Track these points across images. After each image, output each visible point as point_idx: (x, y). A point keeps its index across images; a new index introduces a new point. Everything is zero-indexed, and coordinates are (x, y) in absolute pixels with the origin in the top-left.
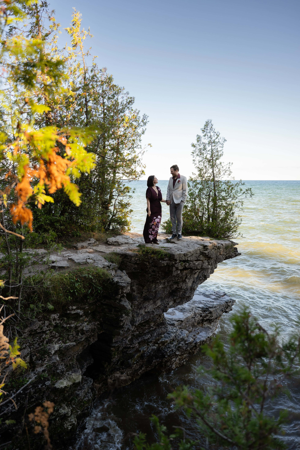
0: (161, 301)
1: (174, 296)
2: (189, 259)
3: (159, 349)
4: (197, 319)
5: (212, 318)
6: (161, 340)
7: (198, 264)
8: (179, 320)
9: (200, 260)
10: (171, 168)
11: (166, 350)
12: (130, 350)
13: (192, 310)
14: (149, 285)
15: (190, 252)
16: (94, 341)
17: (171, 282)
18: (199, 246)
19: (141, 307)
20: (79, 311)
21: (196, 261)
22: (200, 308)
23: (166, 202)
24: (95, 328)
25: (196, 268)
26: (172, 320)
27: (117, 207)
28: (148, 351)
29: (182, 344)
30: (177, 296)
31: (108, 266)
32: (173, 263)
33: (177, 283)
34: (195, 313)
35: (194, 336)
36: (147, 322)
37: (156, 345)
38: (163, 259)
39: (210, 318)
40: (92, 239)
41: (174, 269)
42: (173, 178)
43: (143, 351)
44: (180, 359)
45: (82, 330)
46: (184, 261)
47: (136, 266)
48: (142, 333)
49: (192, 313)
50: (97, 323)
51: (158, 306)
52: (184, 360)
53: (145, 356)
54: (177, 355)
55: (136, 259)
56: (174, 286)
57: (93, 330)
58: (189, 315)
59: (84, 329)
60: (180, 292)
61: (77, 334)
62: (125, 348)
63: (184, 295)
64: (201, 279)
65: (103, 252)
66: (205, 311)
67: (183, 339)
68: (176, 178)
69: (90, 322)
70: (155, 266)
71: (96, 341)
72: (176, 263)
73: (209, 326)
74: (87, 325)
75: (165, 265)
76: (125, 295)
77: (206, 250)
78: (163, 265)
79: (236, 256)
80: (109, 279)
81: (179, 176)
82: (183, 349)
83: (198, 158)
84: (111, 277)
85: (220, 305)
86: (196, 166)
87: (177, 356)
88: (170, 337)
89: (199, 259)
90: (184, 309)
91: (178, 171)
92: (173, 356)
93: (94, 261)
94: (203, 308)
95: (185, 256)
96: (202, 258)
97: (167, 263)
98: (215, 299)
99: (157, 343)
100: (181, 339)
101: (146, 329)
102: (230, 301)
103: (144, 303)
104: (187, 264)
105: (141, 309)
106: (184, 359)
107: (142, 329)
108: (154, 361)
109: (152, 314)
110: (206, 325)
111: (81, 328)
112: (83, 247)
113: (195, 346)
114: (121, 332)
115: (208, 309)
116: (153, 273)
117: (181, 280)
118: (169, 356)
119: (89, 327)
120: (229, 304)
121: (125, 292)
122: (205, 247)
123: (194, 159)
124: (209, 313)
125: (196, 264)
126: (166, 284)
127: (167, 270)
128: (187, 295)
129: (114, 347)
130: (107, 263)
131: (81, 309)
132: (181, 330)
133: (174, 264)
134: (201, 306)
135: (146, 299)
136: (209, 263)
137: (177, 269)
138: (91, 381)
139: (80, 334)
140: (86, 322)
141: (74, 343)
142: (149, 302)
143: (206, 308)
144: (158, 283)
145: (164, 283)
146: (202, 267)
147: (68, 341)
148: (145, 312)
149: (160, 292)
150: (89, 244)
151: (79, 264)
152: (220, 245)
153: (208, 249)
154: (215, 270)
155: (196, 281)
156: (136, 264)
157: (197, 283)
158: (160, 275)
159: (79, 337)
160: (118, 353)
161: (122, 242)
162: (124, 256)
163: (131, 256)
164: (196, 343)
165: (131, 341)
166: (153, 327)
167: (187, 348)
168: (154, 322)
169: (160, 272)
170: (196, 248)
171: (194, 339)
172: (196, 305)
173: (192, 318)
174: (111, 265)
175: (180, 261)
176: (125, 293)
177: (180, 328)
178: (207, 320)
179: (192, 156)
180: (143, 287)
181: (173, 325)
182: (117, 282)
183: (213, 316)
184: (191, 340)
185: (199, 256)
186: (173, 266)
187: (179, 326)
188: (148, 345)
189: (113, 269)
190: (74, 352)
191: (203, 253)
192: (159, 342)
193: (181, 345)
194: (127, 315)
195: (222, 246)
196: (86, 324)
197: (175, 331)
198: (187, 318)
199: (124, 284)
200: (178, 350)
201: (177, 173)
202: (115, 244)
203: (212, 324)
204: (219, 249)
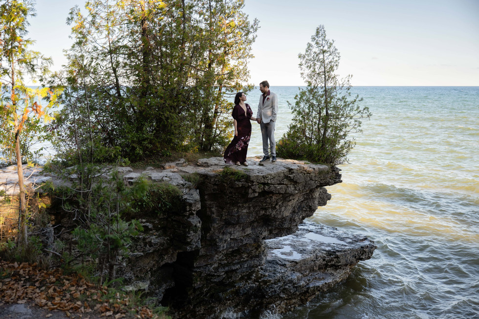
0: (252, 229)
1: (269, 225)
2: (269, 182)
3: (259, 288)
4: (318, 263)
5: (340, 264)
6: (262, 279)
7: (281, 189)
8: (293, 261)
9: (283, 184)
10: (260, 84)
11: (267, 290)
12: (215, 278)
13: (314, 252)
14: (229, 208)
15: (271, 175)
16: (172, 262)
17: (258, 207)
18: (283, 169)
19: (224, 232)
20: (148, 224)
21: (278, 184)
22: (325, 250)
23: (257, 120)
24: (164, 243)
25: (277, 192)
26: (285, 260)
27: (220, 126)
28: (245, 288)
29: (289, 286)
30: (273, 226)
31: (182, 185)
32: (250, 184)
33: (266, 209)
34: (317, 256)
35: (309, 280)
36: (238, 252)
37: (256, 283)
38: (239, 180)
39: (337, 264)
40: (181, 160)
41: (250, 191)
42: (263, 95)
43: (239, 287)
44: (286, 303)
45: (150, 242)
46: (264, 184)
47: (216, 187)
48: (231, 263)
49: (312, 255)
50: (166, 238)
51: (248, 235)
52: (293, 306)
53: (241, 293)
54: (281, 297)
55: (216, 180)
56: (261, 212)
57: (162, 245)
58: (307, 257)
59: (153, 241)
60: (275, 221)
61: (145, 246)
62: (209, 275)
63: (281, 225)
64: (304, 209)
65: (187, 172)
66: (330, 255)
67: (291, 281)
68: (265, 95)
69: (159, 236)
70: (232, 188)
71: (174, 262)
72: (253, 185)
73: (332, 272)
74: (156, 238)
75: (240, 186)
76: (195, 213)
77: (292, 174)
78: (237, 186)
79: (335, 183)
80: (178, 196)
81: (269, 93)
82: (291, 292)
83: (307, 71)
84: (181, 194)
85: (352, 250)
86: (305, 80)
87: (282, 299)
88: (274, 276)
89: (282, 182)
90: (305, 250)
91: (268, 88)
92: (277, 298)
93: (171, 179)
94: (329, 251)
95: (264, 178)
96: (286, 181)
97: (242, 184)
98: (349, 243)
99: (258, 282)
100: (289, 280)
101: (236, 259)
102: (368, 246)
103: (226, 227)
104: (267, 188)
105: (223, 233)
106: (293, 304)
107: (232, 259)
108: (252, 300)
109: (241, 242)
110: (330, 270)
111: (149, 240)
112: (170, 167)
113: (307, 292)
114: (188, 248)
115: (335, 252)
116: (230, 195)
117: (270, 206)
118: (271, 297)
119: (157, 240)
120: (365, 249)
121: (193, 209)
122: (290, 170)
123: (302, 72)
124: (335, 258)
125: (278, 187)
126: (252, 209)
127: (243, 192)
128: (286, 226)
129: (196, 272)
130: (182, 182)
131: (150, 223)
132: (293, 272)
133: (250, 186)
134: (327, 249)
135: (228, 224)
136: (295, 188)
137: (254, 191)
138: (160, 295)
139: (148, 246)
140: (155, 235)
141: (142, 254)
142: (234, 228)
143: (333, 252)
144: (240, 206)
145: (249, 208)
146: (285, 191)
147: (136, 251)
148: (231, 239)
149: (244, 217)
150: (177, 164)
151: (155, 181)
152: (311, 169)
153: (294, 172)
154: (328, 201)
155: (297, 211)
156: (215, 184)
157: (299, 214)
158: (236, 197)
159: (147, 249)
160: (201, 279)
161: (212, 164)
162: (205, 176)
163: (211, 177)
164: (308, 288)
165: (216, 269)
166: (244, 258)
167: (295, 292)
168: (247, 253)
169: (236, 194)
170: (279, 170)
171: (308, 284)
172: (323, 247)
173: (312, 261)
174: (186, 184)
175: (259, 183)
176: (194, 211)
177: (292, 270)
178: (332, 266)
179: (300, 69)
180: (223, 209)
181: (284, 265)
182: (186, 199)
183: (340, 262)
184: (302, 283)
185: (283, 179)
186: (249, 187)
187: (292, 268)
188: (246, 281)
189: (187, 188)
190: (144, 264)
191: (287, 176)
192: (260, 280)
193: (287, 287)
194: (195, 232)
195: (313, 170)
196: (154, 237)
197: (283, 271)
198: (304, 260)
199: (191, 201)
200: (284, 292)
201: (267, 89)
202: (204, 165)
203: (338, 271)
204: (310, 174)
